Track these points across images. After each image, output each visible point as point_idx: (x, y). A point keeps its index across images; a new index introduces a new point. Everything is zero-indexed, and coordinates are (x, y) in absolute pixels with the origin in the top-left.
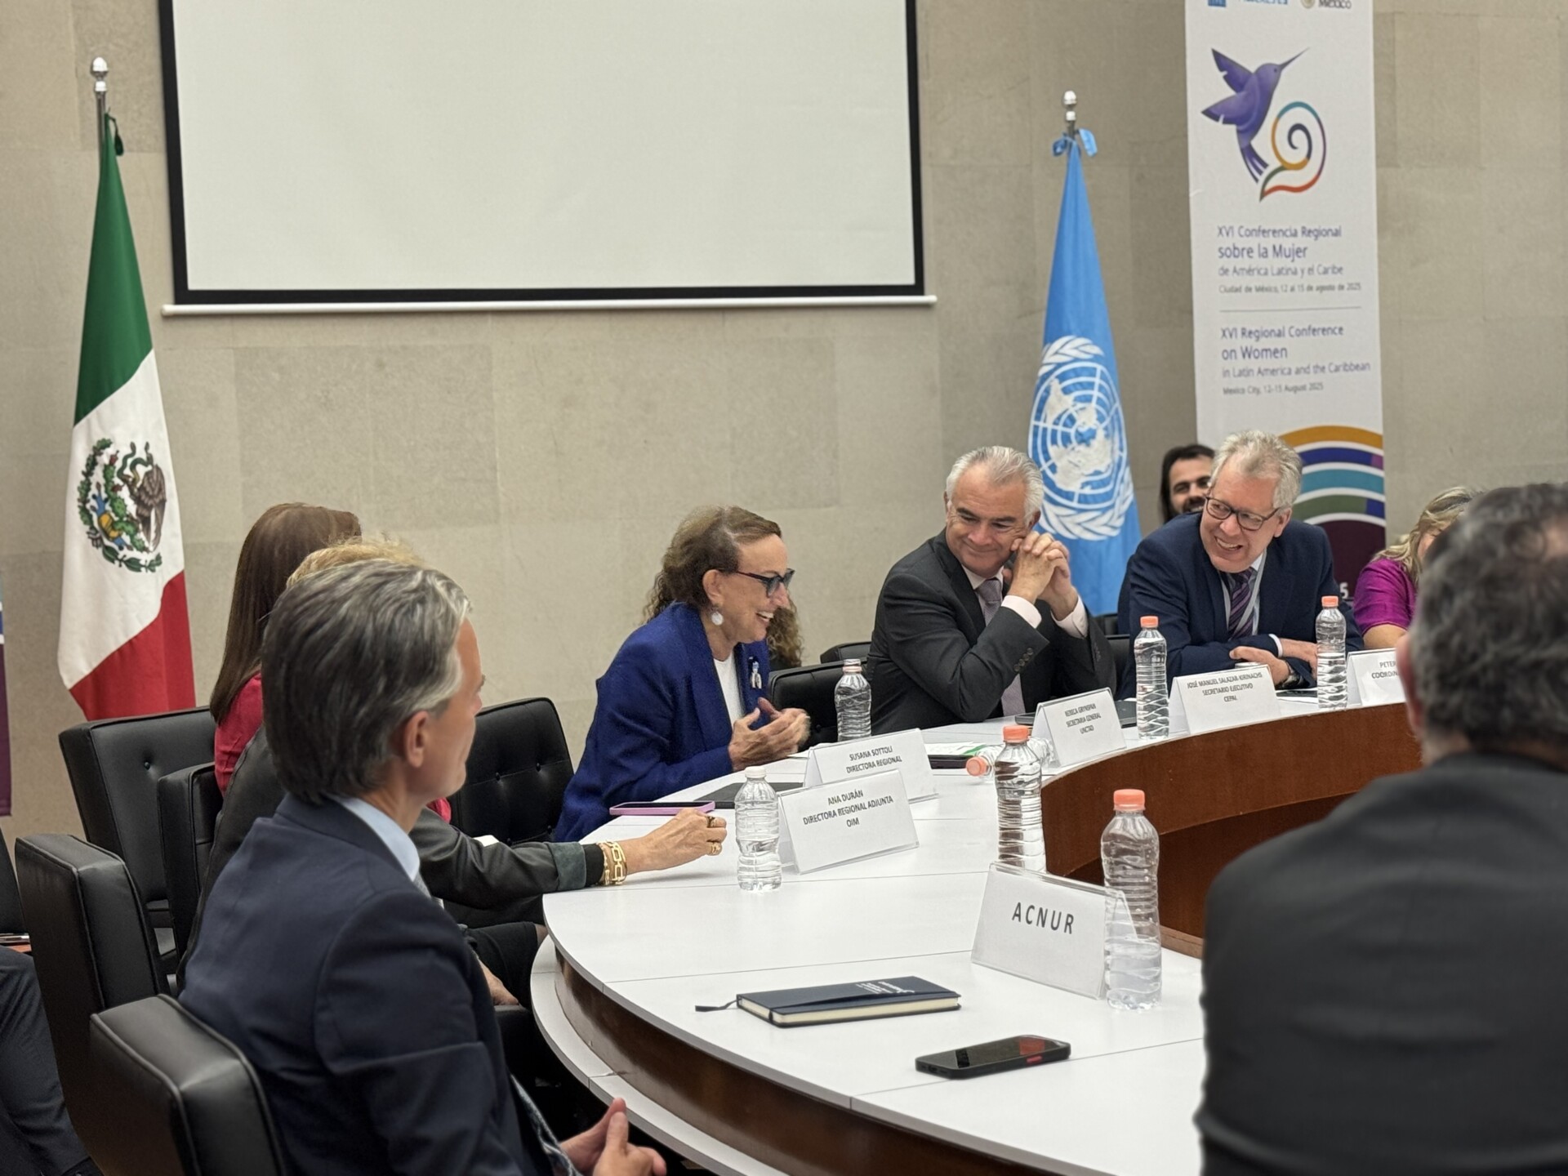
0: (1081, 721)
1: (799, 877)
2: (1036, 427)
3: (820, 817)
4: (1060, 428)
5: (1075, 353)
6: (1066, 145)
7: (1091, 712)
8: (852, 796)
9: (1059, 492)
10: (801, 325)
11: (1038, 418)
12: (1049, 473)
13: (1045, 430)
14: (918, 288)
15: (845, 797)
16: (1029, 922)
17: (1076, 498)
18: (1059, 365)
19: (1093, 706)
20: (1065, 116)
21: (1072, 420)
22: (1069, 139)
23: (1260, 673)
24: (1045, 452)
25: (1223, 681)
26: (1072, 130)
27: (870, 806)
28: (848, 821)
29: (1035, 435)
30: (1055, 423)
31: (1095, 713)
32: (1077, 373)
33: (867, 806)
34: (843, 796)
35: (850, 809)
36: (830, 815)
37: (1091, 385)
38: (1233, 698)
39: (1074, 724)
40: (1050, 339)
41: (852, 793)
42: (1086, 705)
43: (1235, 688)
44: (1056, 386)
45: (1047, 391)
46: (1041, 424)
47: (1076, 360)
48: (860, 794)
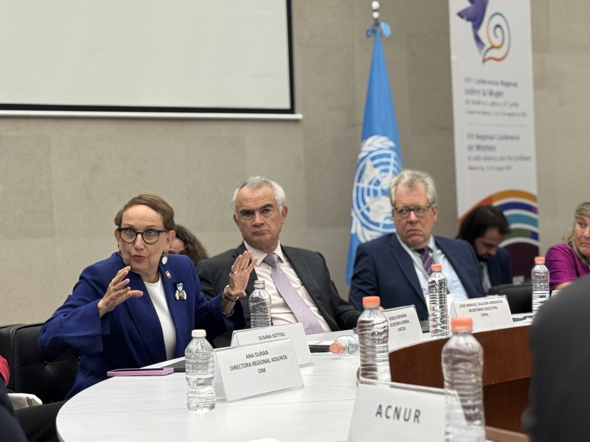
0: (398, 323)
1: (227, 404)
2: (358, 188)
3: (241, 366)
4: (372, 187)
5: (380, 146)
6: (374, 32)
7: (404, 319)
8: (261, 354)
9: (372, 223)
10: (226, 130)
11: (359, 181)
12: (366, 212)
13: (363, 189)
14: (291, 111)
15: (257, 354)
16: (388, 417)
17: (381, 226)
18: (371, 152)
19: (405, 316)
20: (372, 15)
21: (378, 183)
22: (375, 28)
23: (501, 301)
24: (364, 200)
25: (480, 304)
26: (377, 23)
27: (273, 360)
28: (259, 369)
29: (357, 191)
30: (370, 183)
31: (407, 319)
32: (381, 156)
33: (271, 360)
34: (255, 353)
35: (260, 362)
36: (247, 365)
37: (388, 163)
38: (486, 314)
39: (394, 325)
40: (365, 136)
41: (261, 352)
42: (401, 314)
43: (487, 309)
44: (369, 164)
45: (364, 167)
46: (361, 185)
47: (380, 149)
48: (266, 353)
